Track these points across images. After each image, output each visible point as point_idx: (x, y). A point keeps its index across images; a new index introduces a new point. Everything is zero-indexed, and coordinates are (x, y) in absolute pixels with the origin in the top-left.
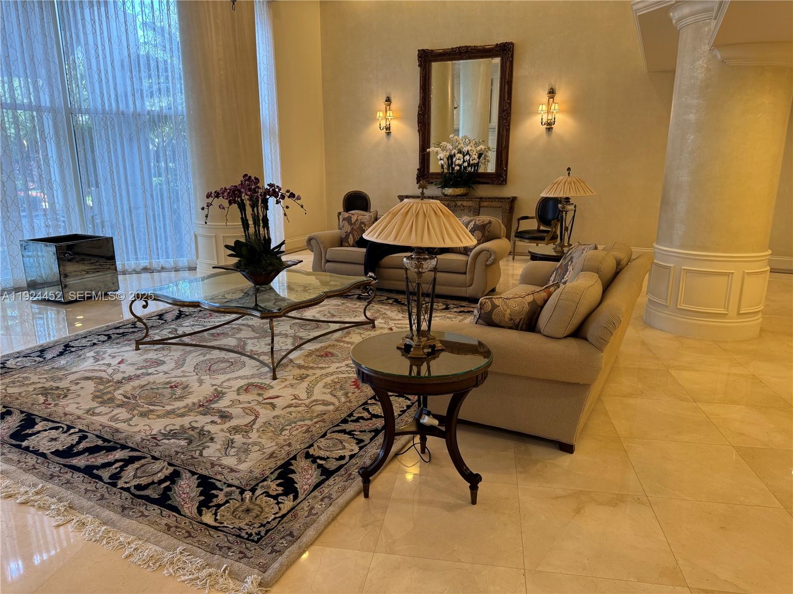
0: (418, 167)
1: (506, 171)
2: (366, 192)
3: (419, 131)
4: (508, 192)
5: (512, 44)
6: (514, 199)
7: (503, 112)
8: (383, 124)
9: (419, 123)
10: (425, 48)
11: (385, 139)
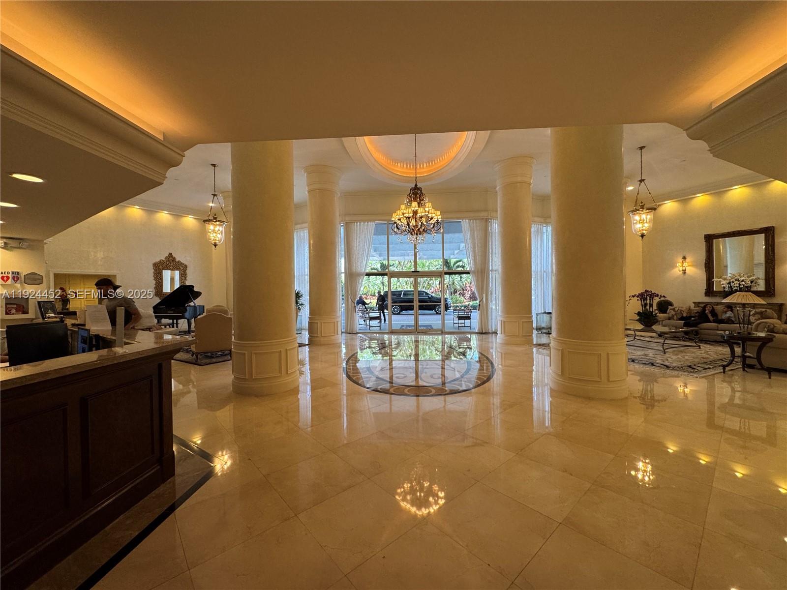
0: (705, 288)
1: (774, 290)
2: (670, 300)
3: (706, 271)
4: (777, 300)
5: (774, 227)
6: (781, 305)
7: (769, 259)
8: (681, 269)
9: (705, 267)
10: (709, 233)
11: (682, 275)
